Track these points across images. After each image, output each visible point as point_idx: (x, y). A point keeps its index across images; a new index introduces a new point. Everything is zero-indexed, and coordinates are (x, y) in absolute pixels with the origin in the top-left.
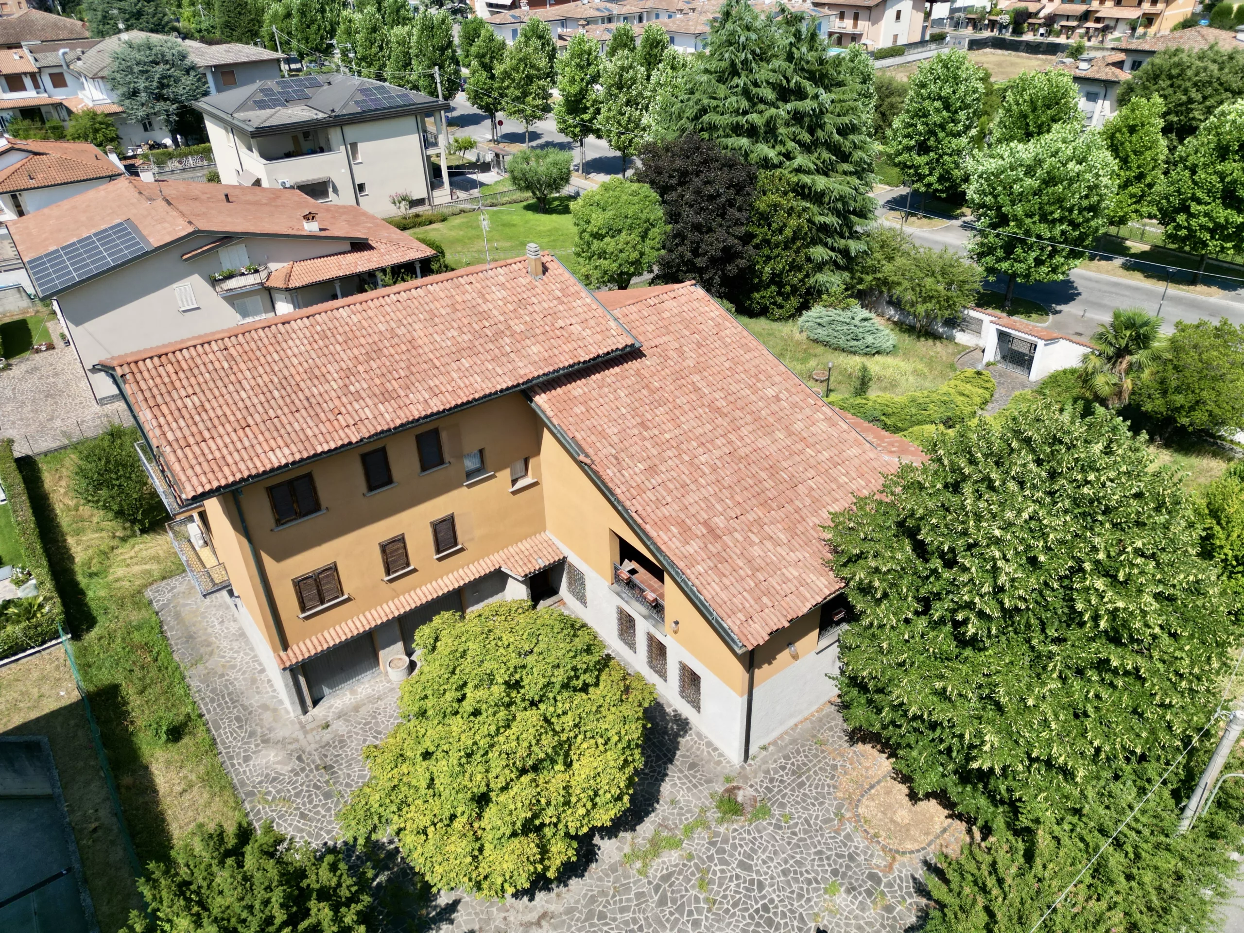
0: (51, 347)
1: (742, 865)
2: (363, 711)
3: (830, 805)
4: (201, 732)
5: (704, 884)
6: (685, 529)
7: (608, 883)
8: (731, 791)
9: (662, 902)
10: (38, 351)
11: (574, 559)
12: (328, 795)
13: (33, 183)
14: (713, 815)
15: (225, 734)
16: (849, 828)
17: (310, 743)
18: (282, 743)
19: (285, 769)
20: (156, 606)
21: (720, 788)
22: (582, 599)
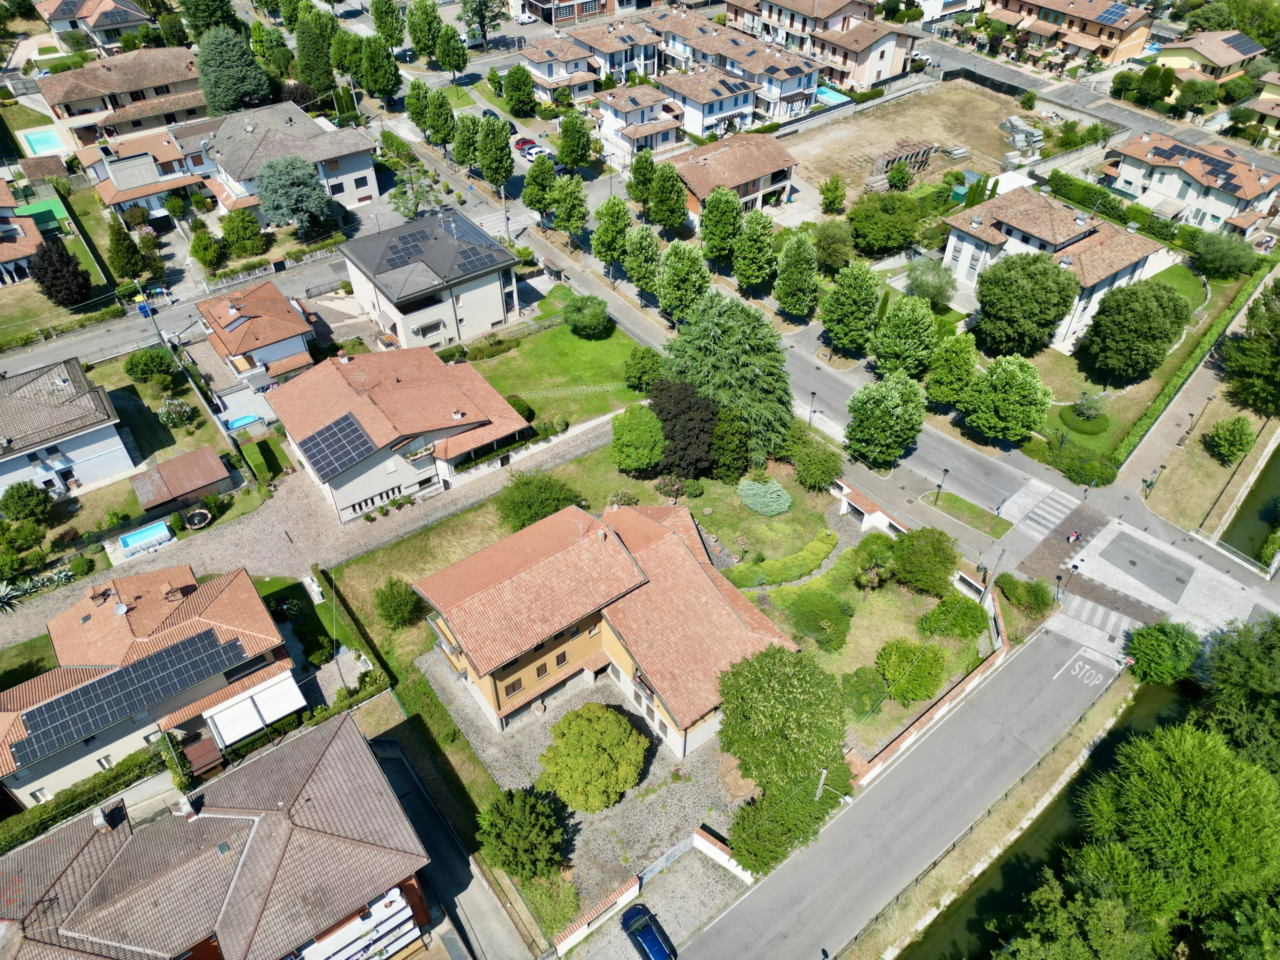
0: (294, 470)
1: (680, 800)
2: (527, 730)
3: (715, 777)
4: (462, 738)
5: (664, 806)
6: (662, 675)
7: (630, 805)
8: (677, 770)
9: (649, 813)
10: (287, 474)
11: (614, 662)
12: (520, 768)
13: (258, 343)
14: (670, 780)
15: (472, 738)
16: (720, 786)
17: (508, 744)
18: (497, 744)
19: (500, 756)
20: (422, 671)
21: (673, 769)
22: (618, 677)
